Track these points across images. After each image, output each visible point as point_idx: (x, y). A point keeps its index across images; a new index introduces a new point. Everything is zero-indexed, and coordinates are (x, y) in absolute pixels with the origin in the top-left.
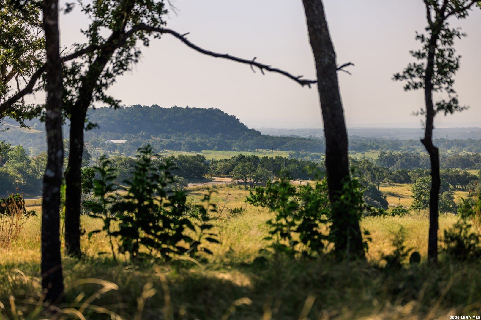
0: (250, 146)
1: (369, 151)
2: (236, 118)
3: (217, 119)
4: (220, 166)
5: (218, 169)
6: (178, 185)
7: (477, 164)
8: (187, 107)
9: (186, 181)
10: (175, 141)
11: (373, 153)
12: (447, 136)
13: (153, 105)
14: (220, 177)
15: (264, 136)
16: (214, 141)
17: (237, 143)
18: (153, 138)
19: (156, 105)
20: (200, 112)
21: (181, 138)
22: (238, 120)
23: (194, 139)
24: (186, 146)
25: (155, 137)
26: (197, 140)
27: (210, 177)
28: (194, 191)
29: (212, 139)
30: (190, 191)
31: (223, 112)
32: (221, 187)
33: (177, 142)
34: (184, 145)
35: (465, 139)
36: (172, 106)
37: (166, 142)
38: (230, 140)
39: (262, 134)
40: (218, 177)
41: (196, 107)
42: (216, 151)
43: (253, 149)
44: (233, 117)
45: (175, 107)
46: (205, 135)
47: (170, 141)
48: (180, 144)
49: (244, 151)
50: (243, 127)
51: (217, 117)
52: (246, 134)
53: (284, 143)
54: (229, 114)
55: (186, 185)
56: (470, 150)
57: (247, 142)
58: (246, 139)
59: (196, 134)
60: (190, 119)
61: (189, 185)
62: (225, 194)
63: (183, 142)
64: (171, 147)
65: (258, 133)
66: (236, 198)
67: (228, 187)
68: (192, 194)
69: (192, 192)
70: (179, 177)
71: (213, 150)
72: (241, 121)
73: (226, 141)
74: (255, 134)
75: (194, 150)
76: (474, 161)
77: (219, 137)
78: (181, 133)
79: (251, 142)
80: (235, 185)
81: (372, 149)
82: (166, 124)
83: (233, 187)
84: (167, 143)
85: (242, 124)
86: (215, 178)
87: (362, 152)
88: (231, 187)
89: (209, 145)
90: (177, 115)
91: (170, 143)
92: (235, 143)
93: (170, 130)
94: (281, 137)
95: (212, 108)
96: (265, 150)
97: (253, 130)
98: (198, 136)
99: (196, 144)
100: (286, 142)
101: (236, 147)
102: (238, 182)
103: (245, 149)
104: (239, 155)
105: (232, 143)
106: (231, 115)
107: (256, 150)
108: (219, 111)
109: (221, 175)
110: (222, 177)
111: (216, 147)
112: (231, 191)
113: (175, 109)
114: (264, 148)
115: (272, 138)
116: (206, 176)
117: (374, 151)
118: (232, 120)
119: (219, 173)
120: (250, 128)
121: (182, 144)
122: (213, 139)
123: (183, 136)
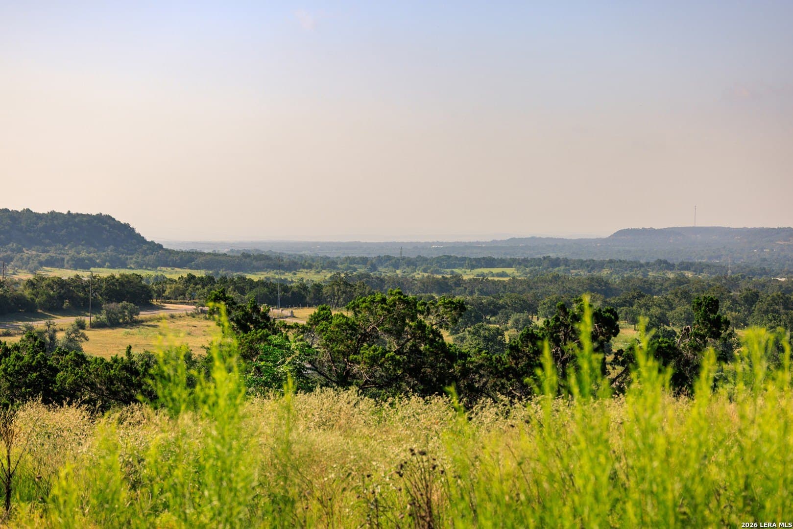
0: (151, 263)
1: (301, 270)
2: (131, 227)
3: (108, 228)
4: (170, 288)
5: (167, 293)
6: (126, 313)
7: (458, 289)
8: (69, 211)
9: (137, 308)
10: (56, 256)
11: (307, 273)
12: (401, 253)
13: (24, 209)
14: (171, 303)
15: (167, 250)
16: (104, 255)
17: (134, 260)
18: (26, 252)
19: (28, 210)
20: (85, 219)
21: (63, 252)
22: (133, 229)
23: (79, 253)
24: (70, 263)
25: (27, 250)
26: (83, 254)
27: (159, 304)
28: (146, 321)
29: (102, 254)
30: (142, 321)
31: (114, 219)
32: (180, 317)
33: (59, 257)
34: (68, 261)
35: (413, 256)
36: (49, 211)
37: (44, 257)
38: (124, 255)
39: (164, 247)
40: (168, 303)
41: (80, 212)
42: (108, 269)
43: (154, 267)
44: (126, 226)
45: (53, 213)
46: (92, 249)
47: (50, 256)
48: (63, 260)
49: (143, 269)
50: (140, 240)
51: (107, 225)
52: (145, 247)
53: (192, 260)
54: (122, 222)
55: (137, 314)
56: (425, 271)
57: (148, 257)
58: (145, 254)
59: (80, 247)
60: (73, 227)
61: (141, 313)
62: (188, 325)
63: (67, 258)
64: (52, 263)
65: (160, 246)
66: (204, 331)
67: (190, 317)
68: (144, 325)
69: (145, 324)
70: (128, 303)
71: (103, 267)
72: (137, 231)
73: (120, 256)
74: (156, 247)
75: (80, 268)
76: (453, 285)
77: (110, 250)
78: (61, 246)
79: (151, 258)
80: (198, 314)
81: (304, 268)
82: (42, 234)
83: (197, 316)
84: (46, 258)
85: (139, 235)
86: (165, 304)
87: (292, 272)
88: (194, 317)
89: (98, 261)
90: (55, 222)
91: (50, 258)
92: (131, 259)
93: (47, 241)
94: (188, 252)
95: (101, 214)
96: (169, 269)
97: (152, 242)
98: (84, 249)
99: (83, 260)
100: (196, 259)
101: (134, 264)
102: (202, 310)
103: (144, 267)
104: (188, 275)
105: (127, 259)
106: (125, 224)
107: (158, 268)
108: (109, 217)
109: (173, 301)
110: (174, 303)
111: (107, 264)
112: (195, 322)
113: (53, 215)
114: (168, 266)
115: (178, 253)
116: (155, 302)
117: (306, 270)
118: (126, 230)
119: (169, 298)
120: (149, 239)
121: (66, 260)
122: (104, 253)
123: (64, 250)
